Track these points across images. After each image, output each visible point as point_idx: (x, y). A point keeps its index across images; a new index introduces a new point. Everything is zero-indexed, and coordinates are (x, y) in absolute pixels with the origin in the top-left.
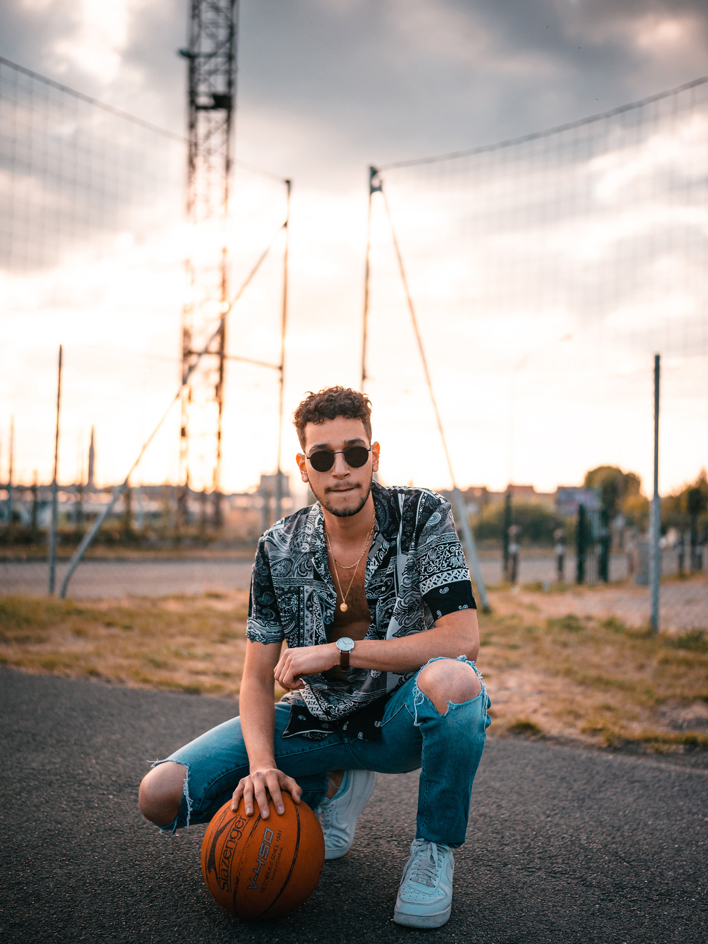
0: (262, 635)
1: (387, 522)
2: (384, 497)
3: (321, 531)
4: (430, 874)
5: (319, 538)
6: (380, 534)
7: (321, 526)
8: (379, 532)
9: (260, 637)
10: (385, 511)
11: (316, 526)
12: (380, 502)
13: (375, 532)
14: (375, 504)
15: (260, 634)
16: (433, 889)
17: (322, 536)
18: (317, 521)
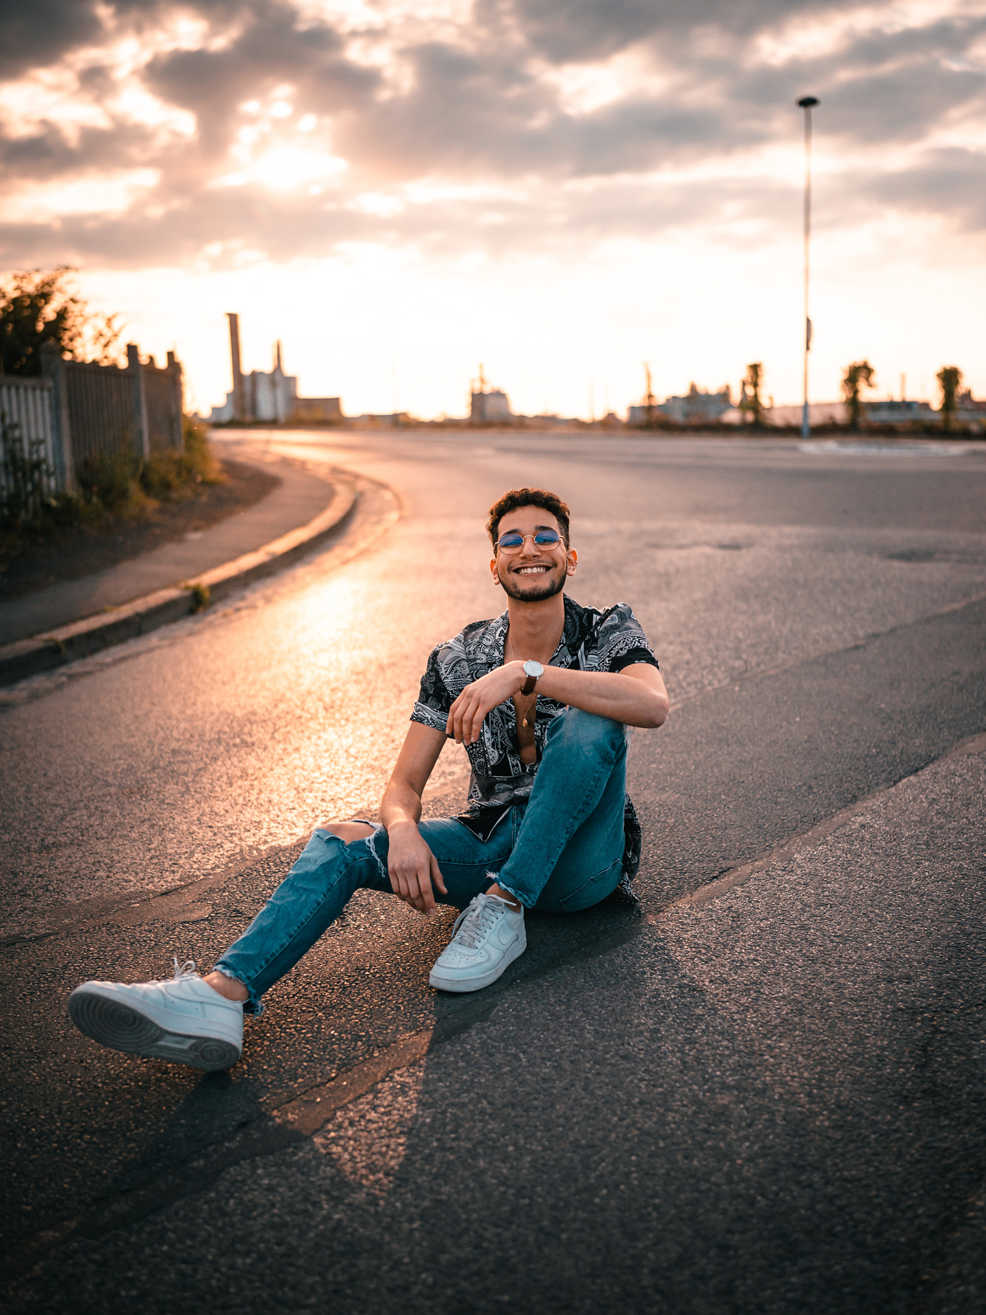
0: (431, 719)
1: (576, 637)
2: (577, 613)
3: (502, 643)
4: (475, 936)
5: (498, 649)
6: (566, 647)
7: (502, 638)
8: (564, 645)
9: (428, 721)
10: (576, 626)
11: (497, 637)
12: (571, 615)
13: (560, 644)
14: (566, 618)
15: (429, 717)
16: (475, 951)
17: (501, 648)
18: (498, 632)
